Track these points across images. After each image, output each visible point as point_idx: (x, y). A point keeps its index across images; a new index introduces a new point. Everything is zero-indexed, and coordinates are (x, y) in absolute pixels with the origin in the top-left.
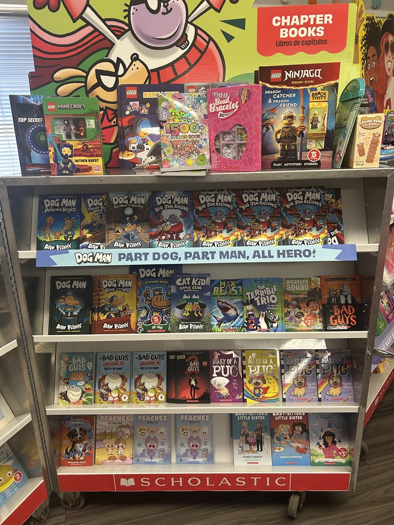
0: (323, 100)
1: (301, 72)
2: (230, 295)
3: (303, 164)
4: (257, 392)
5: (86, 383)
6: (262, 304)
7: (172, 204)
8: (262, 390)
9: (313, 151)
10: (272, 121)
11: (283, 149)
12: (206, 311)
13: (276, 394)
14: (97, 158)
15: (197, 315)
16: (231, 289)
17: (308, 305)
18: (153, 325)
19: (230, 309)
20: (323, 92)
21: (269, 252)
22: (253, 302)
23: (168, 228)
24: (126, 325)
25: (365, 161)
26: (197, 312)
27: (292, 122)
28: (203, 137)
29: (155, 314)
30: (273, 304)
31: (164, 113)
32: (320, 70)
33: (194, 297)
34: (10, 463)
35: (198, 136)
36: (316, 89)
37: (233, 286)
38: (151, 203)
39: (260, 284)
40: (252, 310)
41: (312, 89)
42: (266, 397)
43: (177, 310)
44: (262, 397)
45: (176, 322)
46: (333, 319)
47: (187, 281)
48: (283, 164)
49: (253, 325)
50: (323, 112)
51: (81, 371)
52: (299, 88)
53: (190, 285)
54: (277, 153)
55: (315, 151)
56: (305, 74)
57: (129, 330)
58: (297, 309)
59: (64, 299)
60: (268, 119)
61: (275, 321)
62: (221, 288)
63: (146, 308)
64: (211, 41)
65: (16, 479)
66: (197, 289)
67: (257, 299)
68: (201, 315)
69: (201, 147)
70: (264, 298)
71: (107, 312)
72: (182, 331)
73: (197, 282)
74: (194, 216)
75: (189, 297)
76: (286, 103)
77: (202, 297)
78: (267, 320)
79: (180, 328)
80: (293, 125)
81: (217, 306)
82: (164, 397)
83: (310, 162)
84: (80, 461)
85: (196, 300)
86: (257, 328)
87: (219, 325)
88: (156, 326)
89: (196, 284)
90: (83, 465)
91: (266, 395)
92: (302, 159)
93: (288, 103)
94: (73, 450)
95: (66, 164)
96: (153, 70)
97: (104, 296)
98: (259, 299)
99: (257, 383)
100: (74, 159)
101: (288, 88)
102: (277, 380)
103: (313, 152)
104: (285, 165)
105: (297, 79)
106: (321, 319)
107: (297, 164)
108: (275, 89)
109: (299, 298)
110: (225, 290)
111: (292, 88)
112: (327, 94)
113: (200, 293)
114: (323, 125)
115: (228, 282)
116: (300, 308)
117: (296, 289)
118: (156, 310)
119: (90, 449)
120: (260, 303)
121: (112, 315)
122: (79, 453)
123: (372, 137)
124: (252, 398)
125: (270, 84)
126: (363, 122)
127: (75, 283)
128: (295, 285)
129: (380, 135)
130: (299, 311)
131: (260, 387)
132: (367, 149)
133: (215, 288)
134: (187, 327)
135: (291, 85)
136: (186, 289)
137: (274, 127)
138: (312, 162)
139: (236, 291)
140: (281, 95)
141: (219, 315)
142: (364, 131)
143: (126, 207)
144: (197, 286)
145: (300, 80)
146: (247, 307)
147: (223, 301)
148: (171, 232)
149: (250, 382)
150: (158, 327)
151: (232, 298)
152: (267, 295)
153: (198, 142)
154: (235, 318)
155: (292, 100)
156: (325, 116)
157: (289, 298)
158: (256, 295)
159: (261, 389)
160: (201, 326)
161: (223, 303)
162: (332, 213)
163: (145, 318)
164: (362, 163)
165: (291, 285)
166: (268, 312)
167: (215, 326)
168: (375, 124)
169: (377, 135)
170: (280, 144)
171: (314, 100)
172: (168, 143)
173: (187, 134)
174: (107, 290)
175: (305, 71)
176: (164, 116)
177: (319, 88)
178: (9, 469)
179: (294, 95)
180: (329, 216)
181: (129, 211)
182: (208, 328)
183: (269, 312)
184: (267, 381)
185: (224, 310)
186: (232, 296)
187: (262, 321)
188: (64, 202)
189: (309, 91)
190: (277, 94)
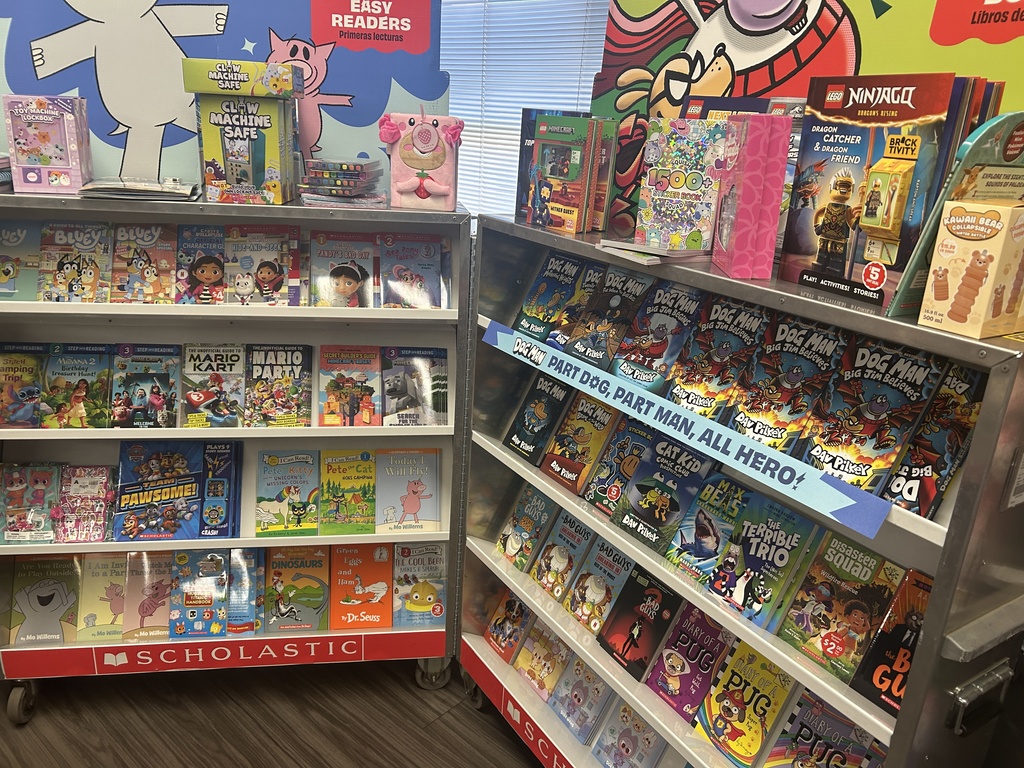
0: (909, 156)
1: (877, 92)
2: (724, 512)
3: (852, 290)
4: (720, 724)
5: (530, 539)
6: (759, 555)
7: (673, 308)
8: (729, 730)
9: (873, 265)
10: (815, 187)
11: (823, 250)
12: (675, 518)
13: (749, 755)
14: (572, 209)
15: (657, 516)
16: (732, 503)
17: (848, 612)
18: (606, 498)
19: (710, 535)
20: (911, 138)
21: (729, 441)
22: (746, 544)
23: (646, 345)
24: (573, 477)
25: (946, 315)
26: (661, 511)
27: (846, 196)
28: (706, 200)
29: (617, 483)
30: (776, 567)
31: (652, 151)
32: (912, 89)
33: (670, 483)
34: (439, 587)
35: (697, 197)
36: (898, 131)
37: (738, 498)
38: (647, 298)
39: (775, 516)
40: (736, 557)
41: (892, 130)
42: (729, 748)
43: (635, 489)
44: (723, 741)
45: (624, 509)
46: (885, 674)
47: (672, 452)
48: (819, 281)
49: (724, 583)
50: (891, 183)
51: (533, 519)
52: (868, 125)
53: (675, 461)
54: (812, 254)
55: (877, 266)
56: (884, 95)
57: (571, 487)
58: (823, 606)
59: (536, 404)
60: (808, 183)
61: (762, 601)
62: (717, 491)
63: (611, 467)
64: (846, 17)
65: (434, 610)
66: (681, 473)
67: (754, 541)
68: (664, 519)
69: (698, 216)
70: (767, 548)
71: (565, 446)
72: (625, 528)
73: (687, 462)
74: (689, 338)
75: (662, 480)
76: (841, 154)
77: (681, 490)
78: (749, 590)
79: (624, 521)
80: (847, 203)
81: (694, 518)
82: (598, 626)
83: (866, 289)
84: (500, 646)
85: (670, 490)
86: (726, 592)
87: (680, 552)
88: (610, 502)
89: (684, 464)
90: (500, 654)
91: (730, 742)
92: (853, 279)
93: (845, 154)
94: (501, 627)
95: (542, 210)
96: (740, 73)
97: (572, 422)
98: (758, 544)
99: (729, 710)
100: (551, 205)
101: (850, 123)
102: (765, 732)
103: (874, 269)
104: (822, 282)
105: (868, 106)
106: (859, 658)
107: (842, 287)
108: (829, 124)
109: (839, 587)
110: (721, 499)
111: (857, 123)
112: (918, 143)
113: (683, 482)
114: (886, 213)
115: (733, 488)
116: (829, 610)
117: (844, 567)
118: (621, 477)
119: (516, 640)
120: (756, 553)
121: (567, 453)
122: (504, 634)
123: (969, 259)
124: (706, 729)
125: (823, 114)
126: (953, 220)
127: (556, 389)
128: (846, 556)
129: (991, 258)
130: (824, 612)
131: (729, 722)
132: (954, 285)
133: (709, 486)
134: (635, 525)
135: (856, 118)
136: (665, 464)
137: (816, 200)
138: (869, 290)
139: (737, 510)
140: (837, 136)
141: (689, 535)
142: (952, 240)
143: (616, 294)
144: (684, 467)
145: (874, 109)
146: (733, 546)
147: (708, 516)
148: (647, 353)
149: (719, 699)
150: (611, 505)
151: (724, 518)
152: (774, 544)
153: (695, 207)
154: (709, 555)
155: (854, 150)
156: (894, 191)
157: (821, 576)
158: (758, 534)
159: (728, 725)
160: (654, 538)
161: (706, 518)
162: (944, 427)
163: (602, 481)
164: (939, 318)
165: (838, 552)
166: (759, 576)
167: (674, 550)
168: (982, 229)
169: (983, 258)
170: (820, 237)
171: (892, 155)
172: (648, 201)
173: (681, 191)
174: (580, 415)
175: (885, 89)
176: (651, 156)
177: (906, 127)
178: (433, 591)
179: (859, 139)
180: (931, 430)
181: (615, 302)
182: (661, 548)
183: (762, 577)
184: (747, 720)
185: (702, 531)
186: (725, 514)
187: (741, 584)
188: (567, 266)
189: (886, 133)
190: (831, 134)
